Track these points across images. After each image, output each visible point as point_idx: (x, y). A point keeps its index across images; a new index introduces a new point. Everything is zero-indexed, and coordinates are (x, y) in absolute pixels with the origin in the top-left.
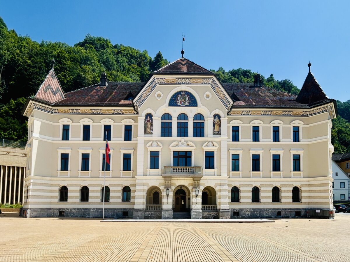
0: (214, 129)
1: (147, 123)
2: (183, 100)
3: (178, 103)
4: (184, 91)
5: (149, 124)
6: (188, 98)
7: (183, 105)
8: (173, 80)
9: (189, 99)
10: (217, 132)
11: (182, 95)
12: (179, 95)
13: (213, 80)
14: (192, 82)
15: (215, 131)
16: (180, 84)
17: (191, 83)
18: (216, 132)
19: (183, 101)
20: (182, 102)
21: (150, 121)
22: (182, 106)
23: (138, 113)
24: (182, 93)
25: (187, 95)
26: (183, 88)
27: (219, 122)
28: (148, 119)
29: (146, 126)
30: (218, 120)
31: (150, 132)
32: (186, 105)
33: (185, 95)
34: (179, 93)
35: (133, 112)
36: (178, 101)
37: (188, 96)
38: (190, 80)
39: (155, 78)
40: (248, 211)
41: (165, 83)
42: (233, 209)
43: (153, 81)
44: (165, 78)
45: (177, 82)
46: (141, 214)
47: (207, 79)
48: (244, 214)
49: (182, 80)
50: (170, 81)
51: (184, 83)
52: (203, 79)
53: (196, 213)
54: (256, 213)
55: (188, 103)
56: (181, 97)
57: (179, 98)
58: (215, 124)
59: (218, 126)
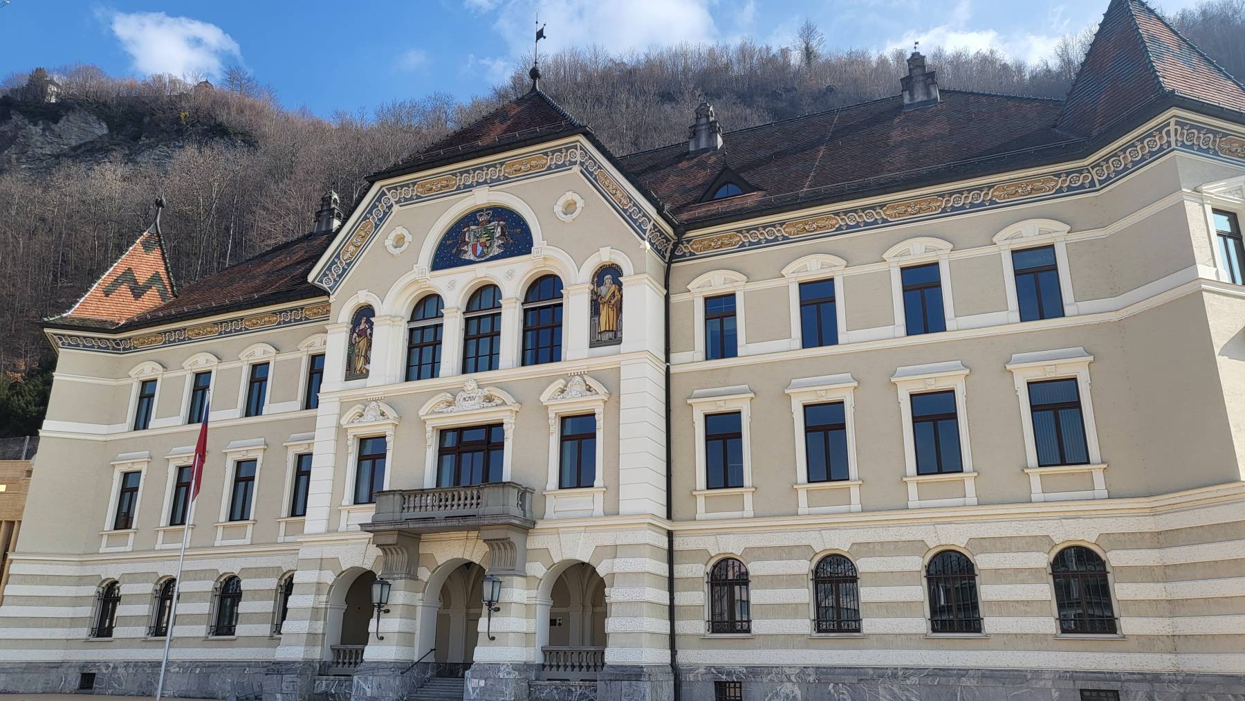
0: (594, 326)
1: (357, 339)
2: (482, 240)
3: (466, 252)
4: (488, 209)
5: (363, 344)
6: (499, 229)
7: (485, 258)
8: (444, 183)
9: (503, 233)
10: (611, 335)
11: (478, 223)
12: (469, 226)
13: (581, 148)
14: (509, 173)
15: (602, 330)
16: (469, 187)
17: (508, 178)
18: (606, 337)
19: (481, 244)
20: (479, 249)
21: (369, 332)
22: (478, 260)
23: (330, 314)
24: (481, 215)
25: (499, 221)
26: (482, 197)
27: (616, 293)
28: (362, 327)
29: (353, 350)
30: (613, 287)
31: (364, 371)
32: (491, 255)
33: (489, 222)
34: (470, 218)
37: (501, 222)
38: (501, 167)
39: (384, 189)
40: (789, 680)
41: (422, 198)
42: (712, 670)
43: (379, 200)
44: (414, 184)
45: (458, 184)
46: (291, 684)
47: (560, 151)
48: (769, 695)
49: (474, 173)
50: (434, 188)
51: (485, 182)
52: (546, 154)
53: (482, 683)
54: (832, 691)
55: (499, 246)
56: (477, 230)
57: (469, 237)
58: (601, 305)
59: (615, 310)
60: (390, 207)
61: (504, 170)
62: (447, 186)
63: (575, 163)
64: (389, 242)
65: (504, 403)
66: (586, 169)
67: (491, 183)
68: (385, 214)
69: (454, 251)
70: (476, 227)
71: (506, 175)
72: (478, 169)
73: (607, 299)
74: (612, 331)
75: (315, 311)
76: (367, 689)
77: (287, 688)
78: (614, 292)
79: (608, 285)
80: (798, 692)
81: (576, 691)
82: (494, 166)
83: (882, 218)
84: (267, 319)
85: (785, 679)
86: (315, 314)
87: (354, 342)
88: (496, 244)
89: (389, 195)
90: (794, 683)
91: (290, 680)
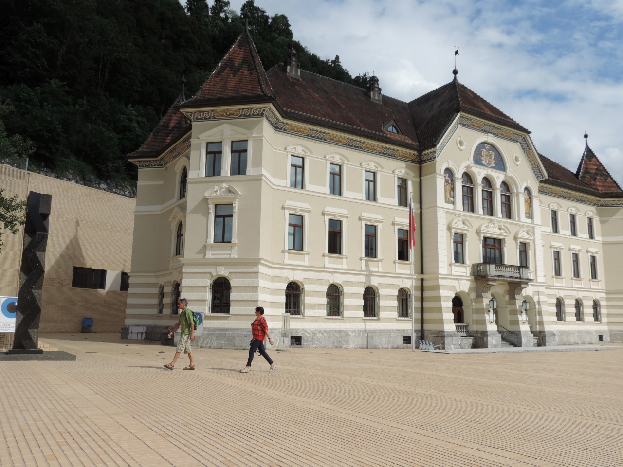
1: (446, 183)
2: (488, 158)
5: (448, 187)
6: (493, 155)
8: (479, 125)
9: (495, 158)
10: (530, 215)
12: (482, 148)
13: (524, 138)
15: (526, 212)
16: (486, 132)
17: (498, 136)
20: (487, 161)
21: (451, 181)
22: (487, 166)
24: (486, 146)
25: (493, 151)
26: (490, 139)
28: (447, 178)
31: (450, 201)
33: (491, 151)
37: (494, 153)
39: (460, 116)
41: (469, 127)
45: (483, 128)
47: (518, 135)
50: (475, 125)
51: (491, 133)
52: (513, 134)
55: (493, 163)
57: (483, 154)
59: (529, 205)
60: (458, 124)
61: (499, 132)
62: (479, 127)
63: (518, 141)
65: (506, 233)
66: (522, 146)
67: (495, 135)
70: (485, 150)
73: (526, 200)
74: (528, 213)
76: (493, 342)
78: (528, 198)
79: (526, 195)
89: (459, 119)
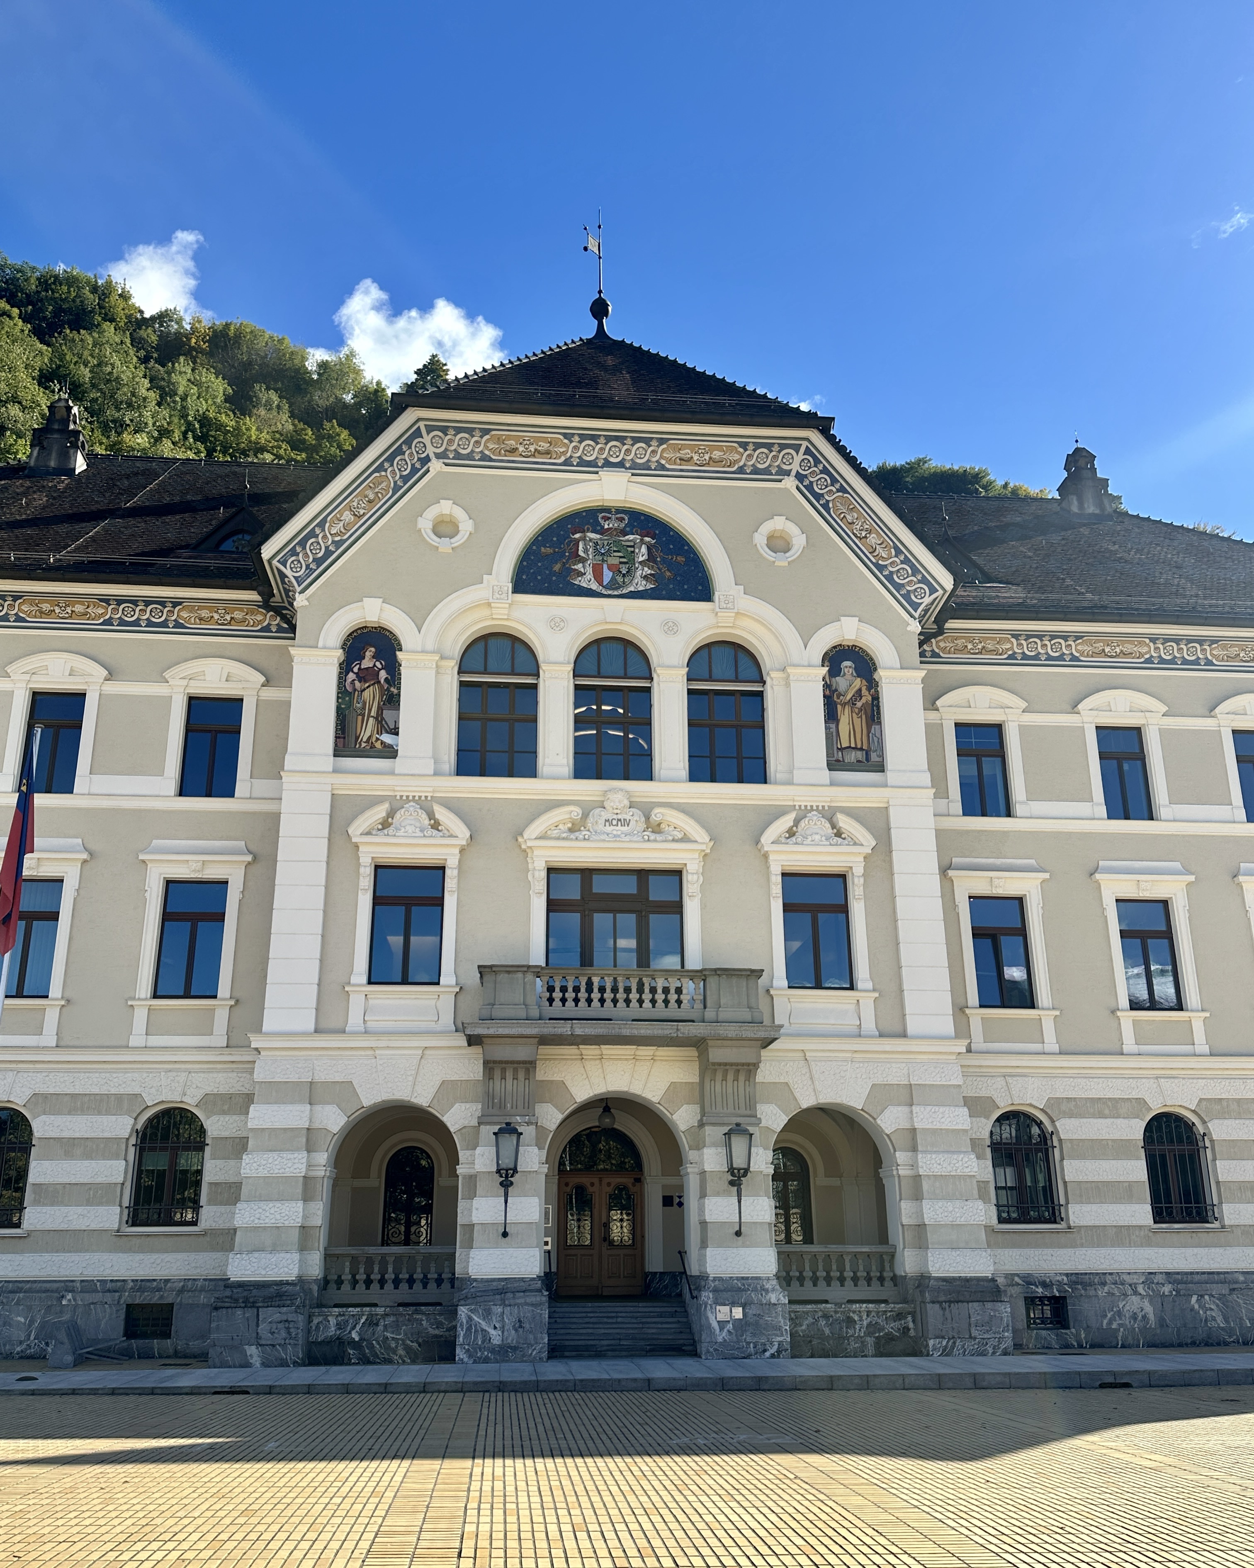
0: (832, 738)
1: (357, 684)
2: (614, 561)
3: (581, 574)
4: (619, 511)
5: (371, 695)
6: (644, 549)
7: (619, 591)
8: (543, 445)
9: (651, 558)
10: (860, 755)
11: (602, 531)
12: (583, 532)
13: (808, 452)
14: (669, 461)
15: (845, 744)
17: (663, 468)
18: (852, 757)
19: (610, 568)
20: (607, 575)
21: (383, 675)
22: (604, 592)
23: (293, 628)
24: (606, 519)
25: (643, 536)
26: (614, 489)
27: (864, 691)
28: (367, 663)
29: (350, 704)
30: (858, 683)
31: (378, 745)
32: (632, 589)
33: (624, 533)
34: (584, 519)
35: (259, 617)
36: (579, 567)
37: (647, 539)
38: (658, 446)
39: (421, 424)
40: (1136, 1293)
41: (491, 460)
42: (1017, 1279)
43: (408, 442)
44: (486, 432)
45: (568, 455)
46: (280, 1326)
47: (769, 447)
48: (1109, 1315)
49: (606, 444)
50: (521, 449)
51: (621, 465)
52: (744, 446)
53: (738, 1313)
54: (1196, 1306)
55: (645, 578)
56: (599, 542)
57: (586, 551)
58: (839, 707)
59: (864, 717)
60: (426, 460)
61: (664, 453)
62: (548, 453)
63: (788, 472)
64: (425, 524)
65: (686, 839)
66: (810, 488)
67: (637, 469)
68: (414, 471)
69: (557, 567)
70: (598, 536)
71: (663, 462)
72: (616, 438)
73: (848, 697)
74: (861, 749)
75: (205, 613)
76: (492, 1332)
77: (273, 1333)
78: (860, 690)
79: (848, 676)
80: (1149, 1309)
81: (861, 1320)
82: (647, 441)
83: (1207, 658)
84: (79, 608)
85: (1130, 1292)
86: (201, 619)
87: (349, 688)
88: (639, 573)
89: (427, 439)
90: (1143, 1297)
91: (277, 1317)
